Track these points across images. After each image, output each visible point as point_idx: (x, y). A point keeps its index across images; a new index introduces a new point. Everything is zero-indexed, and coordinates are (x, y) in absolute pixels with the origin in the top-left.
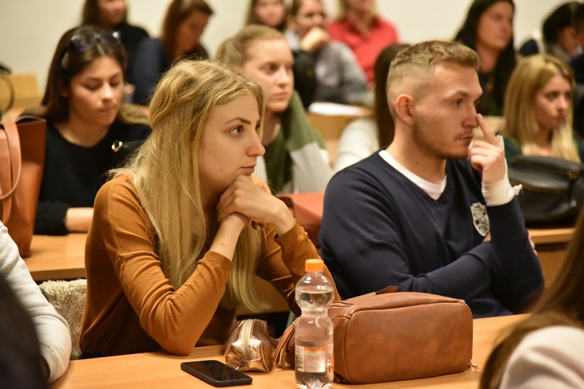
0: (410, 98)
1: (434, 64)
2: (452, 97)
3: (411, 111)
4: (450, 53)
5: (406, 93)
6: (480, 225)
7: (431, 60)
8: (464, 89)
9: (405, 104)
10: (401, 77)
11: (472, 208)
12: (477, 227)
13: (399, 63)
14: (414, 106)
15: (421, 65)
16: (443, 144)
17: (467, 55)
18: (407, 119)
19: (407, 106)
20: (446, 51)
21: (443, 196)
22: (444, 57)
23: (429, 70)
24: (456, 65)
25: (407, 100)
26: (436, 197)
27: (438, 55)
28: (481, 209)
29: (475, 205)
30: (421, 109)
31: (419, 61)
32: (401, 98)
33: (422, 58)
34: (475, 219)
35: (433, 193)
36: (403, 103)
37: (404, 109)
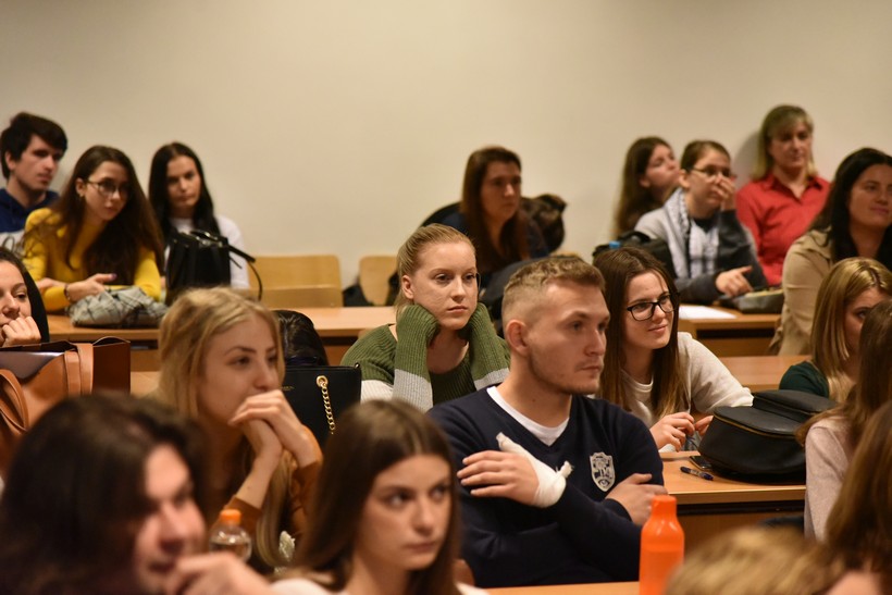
0: (523, 324)
1: (547, 283)
2: (568, 319)
3: (525, 340)
4: (564, 270)
5: (518, 319)
6: (601, 478)
7: (544, 279)
8: (584, 309)
9: (517, 332)
10: (512, 301)
11: (592, 458)
12: (596, 481)
13: (511, 286)
14: (526, 334)
15: (533, 286)
16: (562, 376)
17: (584, 271)
18: (520, 349)
19: (520, 334)
20: (561, 267)
21: (559, 440)
22: (557, 275)
23: (540, 291)
24: (571, 283)
25: (520, 327)
26: (550, 443)
27: (552, 273)
28: (604, 460)
29: (597, 454)
30: (534, 336)
31: (532, 282)
32: (513, 324)
33: (534, 278)
34: (594, 470)
35: (545, 438)
36: (515, 331)
37: (517, 338)
